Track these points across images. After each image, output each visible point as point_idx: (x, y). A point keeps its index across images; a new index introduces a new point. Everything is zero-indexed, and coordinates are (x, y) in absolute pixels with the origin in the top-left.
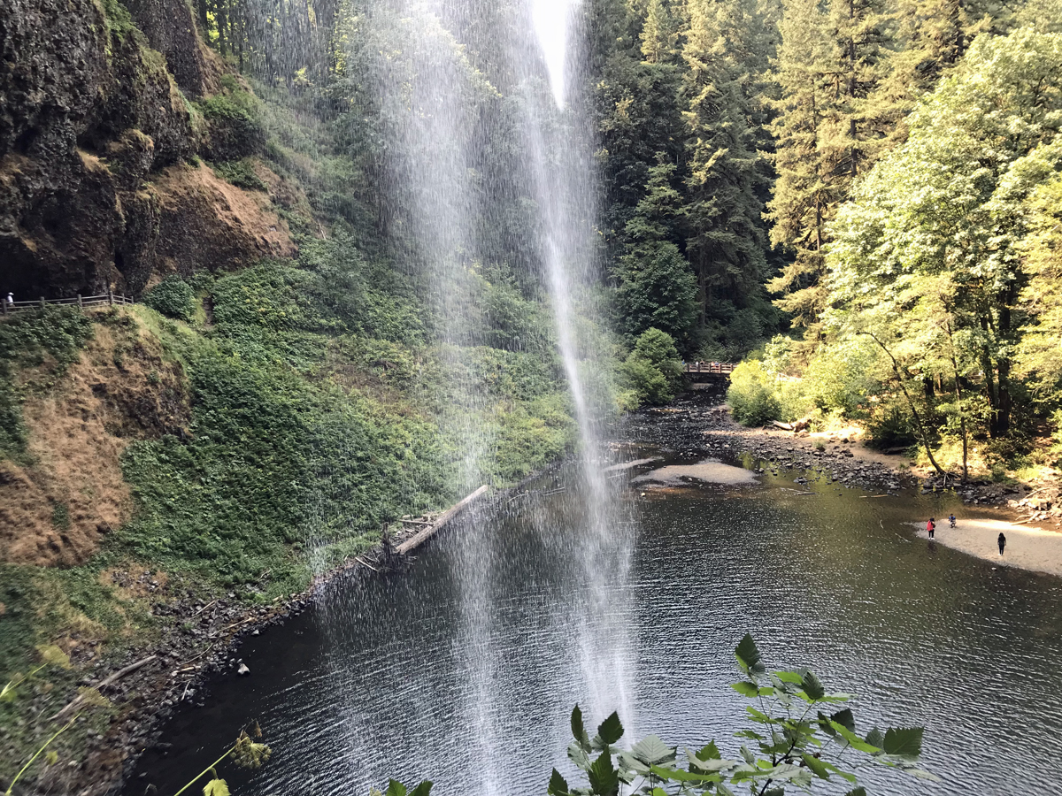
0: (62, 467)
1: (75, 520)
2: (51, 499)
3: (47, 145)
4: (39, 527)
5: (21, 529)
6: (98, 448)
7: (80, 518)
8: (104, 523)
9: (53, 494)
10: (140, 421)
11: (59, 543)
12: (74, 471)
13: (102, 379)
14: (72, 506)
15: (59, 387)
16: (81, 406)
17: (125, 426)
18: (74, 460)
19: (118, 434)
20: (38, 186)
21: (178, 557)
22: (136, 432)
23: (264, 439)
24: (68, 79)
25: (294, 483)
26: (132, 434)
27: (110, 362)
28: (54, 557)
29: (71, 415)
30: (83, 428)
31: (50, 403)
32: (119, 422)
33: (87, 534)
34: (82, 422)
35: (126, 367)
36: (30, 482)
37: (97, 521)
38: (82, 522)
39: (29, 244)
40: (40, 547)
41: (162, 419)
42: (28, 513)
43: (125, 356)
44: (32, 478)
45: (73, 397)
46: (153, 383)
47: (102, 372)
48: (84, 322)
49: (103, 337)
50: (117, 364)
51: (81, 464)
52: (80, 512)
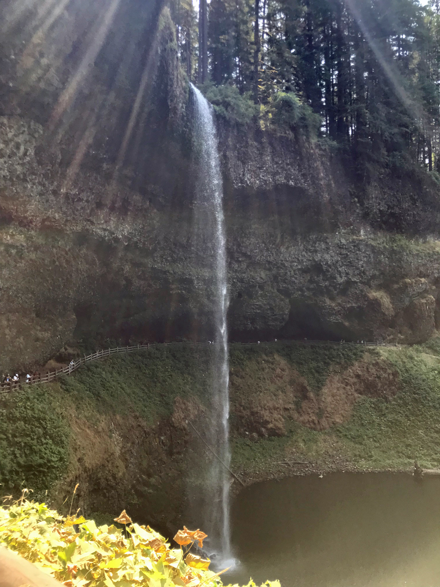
0: (329, 399)
1: (325, 417)
2: (319, 408)
3: (351, 293)
4: (311, 415)
5: (305, 414)
6: (347, 397)
7: (327, 417)
8: (335, 421)
9: (321, 407)
10: (370, 390)
11: (316, 422)
12: (333, 402)
13: (360, 373)
14: (326, 412)
15: (341, 373)
16: (347, 381)
17: (364, 391)
18: (335, 398)
19: (361, 393)
20: (348, 306)
21: (351, 441)
22: (368, 394)
23: (419, 410)
24: (357, 272)
25: (420, 431)
26: (366, 395)
27: (365, 367)
28: (312, 425)
29: (342, 383)
30: (344, 388)
31: (337, 378)
32: (362, 389)
33: (328, 423)
34: (344, 386)
35: (370, 370)
36: (315, 401)
37: (333, 420)
38: (328, 418)
39: (347, 324)
40: (309, 421)
41: (380, 392)
42: (309, 410)
43: (371, 366)
44: (317, 400)
45: (345, 377)
46: (379, 378)
47: (361, 371)
48: (362, 351)
49: (367, 357)
50: (367, 369)
51: (337, 400)
52: (328, 415)
